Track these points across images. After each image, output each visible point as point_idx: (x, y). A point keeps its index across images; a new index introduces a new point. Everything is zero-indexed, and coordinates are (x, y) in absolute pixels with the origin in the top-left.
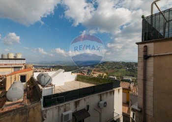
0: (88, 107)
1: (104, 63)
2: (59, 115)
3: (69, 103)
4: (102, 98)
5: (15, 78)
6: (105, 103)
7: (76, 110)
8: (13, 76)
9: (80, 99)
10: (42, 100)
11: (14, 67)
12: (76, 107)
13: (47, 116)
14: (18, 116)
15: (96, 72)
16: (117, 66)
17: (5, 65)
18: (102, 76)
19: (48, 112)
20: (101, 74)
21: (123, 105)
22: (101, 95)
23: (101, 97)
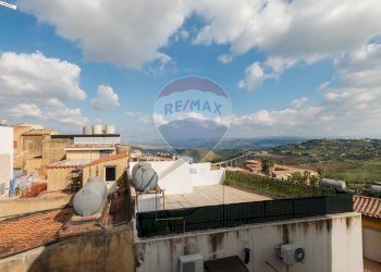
0: (247, 252)
1: (312, 144)
2: (172, 260)
3: (196, 237)
4: (291, 237)
5: (97, 172)
6: (299, 251)
7: (214, 256)
8: (94, 168)
9: (225, 230)
10: (134, 221)
11: (101, 151)
12: (214, 249)
13: (146, 257)
14: (89, 247)
15: (285, 167)
16: (352, 151)
17: (87, 146)
18: (305, 178)
19: (148, 248)
20: (302, 172)
21: (365, 266)
22: (284, 226)
23: (286, 232)
